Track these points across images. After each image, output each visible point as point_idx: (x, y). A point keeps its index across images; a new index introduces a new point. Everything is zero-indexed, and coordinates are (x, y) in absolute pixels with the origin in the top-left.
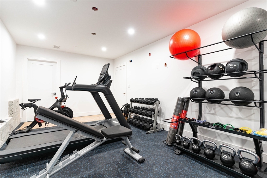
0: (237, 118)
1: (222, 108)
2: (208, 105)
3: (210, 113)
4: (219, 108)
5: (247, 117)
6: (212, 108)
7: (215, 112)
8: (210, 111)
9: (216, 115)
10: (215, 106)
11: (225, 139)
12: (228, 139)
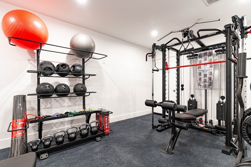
0: (68, 106)
1: (57, 101)
2: (44, 100)
3: (46, 107)
4: (55, 101)
5: (74, 104)
6: (48, 102)
7: (51, 106)
8: (46, 106)
9: (52, 108)
10: (51, 100)
11: (59, 126)
12: (62, 124)
